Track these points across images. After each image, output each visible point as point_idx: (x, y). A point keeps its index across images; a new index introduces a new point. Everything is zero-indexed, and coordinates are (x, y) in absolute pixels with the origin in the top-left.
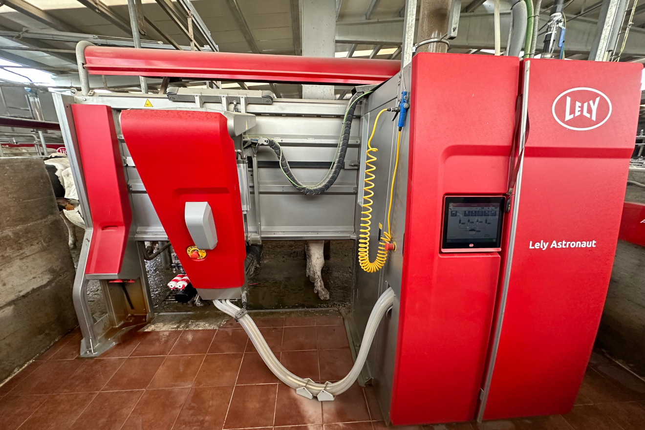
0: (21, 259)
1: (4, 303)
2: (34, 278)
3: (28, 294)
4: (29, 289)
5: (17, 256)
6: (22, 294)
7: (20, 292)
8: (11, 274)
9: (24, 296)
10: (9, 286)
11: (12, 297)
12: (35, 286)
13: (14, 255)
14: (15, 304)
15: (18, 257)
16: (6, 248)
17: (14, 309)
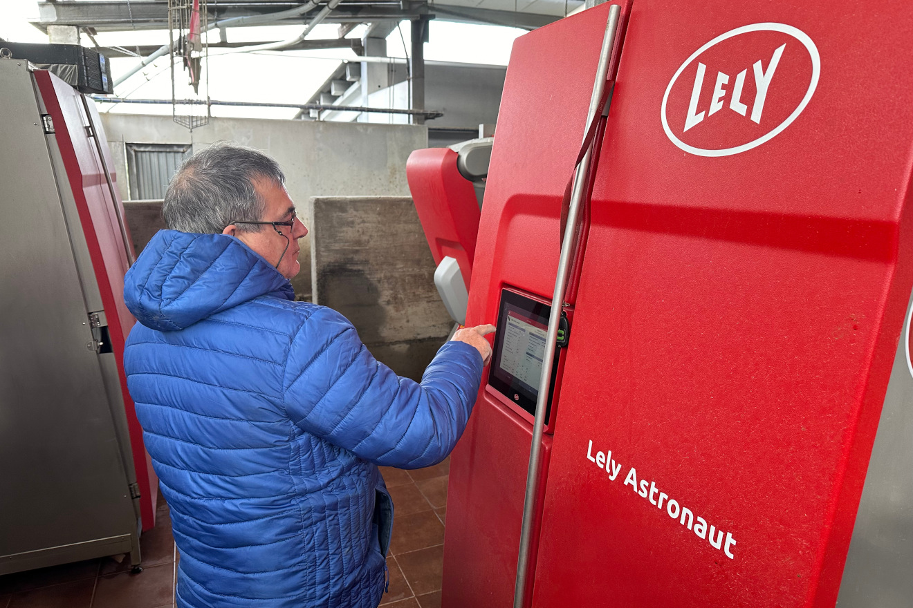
0: (428, 302)
1: (403, 339)
2: (434, 326)
3: (424, 339)
4: (427, 335)
5: (426, 297)
6: (419, 337)
7: (418, 334)
8: (415, 313)
9: (420, 340)
10: (410, 324)
11: (410, 336)
12: (433, 335)
13: (424, 296)
14: (410, 344)
15: (426, 299)
16: (419, 287)
17: (409, 349)
